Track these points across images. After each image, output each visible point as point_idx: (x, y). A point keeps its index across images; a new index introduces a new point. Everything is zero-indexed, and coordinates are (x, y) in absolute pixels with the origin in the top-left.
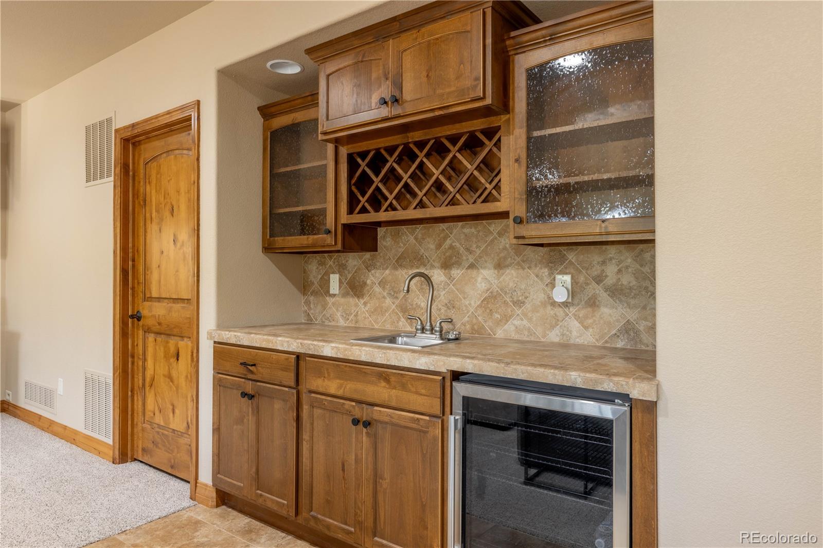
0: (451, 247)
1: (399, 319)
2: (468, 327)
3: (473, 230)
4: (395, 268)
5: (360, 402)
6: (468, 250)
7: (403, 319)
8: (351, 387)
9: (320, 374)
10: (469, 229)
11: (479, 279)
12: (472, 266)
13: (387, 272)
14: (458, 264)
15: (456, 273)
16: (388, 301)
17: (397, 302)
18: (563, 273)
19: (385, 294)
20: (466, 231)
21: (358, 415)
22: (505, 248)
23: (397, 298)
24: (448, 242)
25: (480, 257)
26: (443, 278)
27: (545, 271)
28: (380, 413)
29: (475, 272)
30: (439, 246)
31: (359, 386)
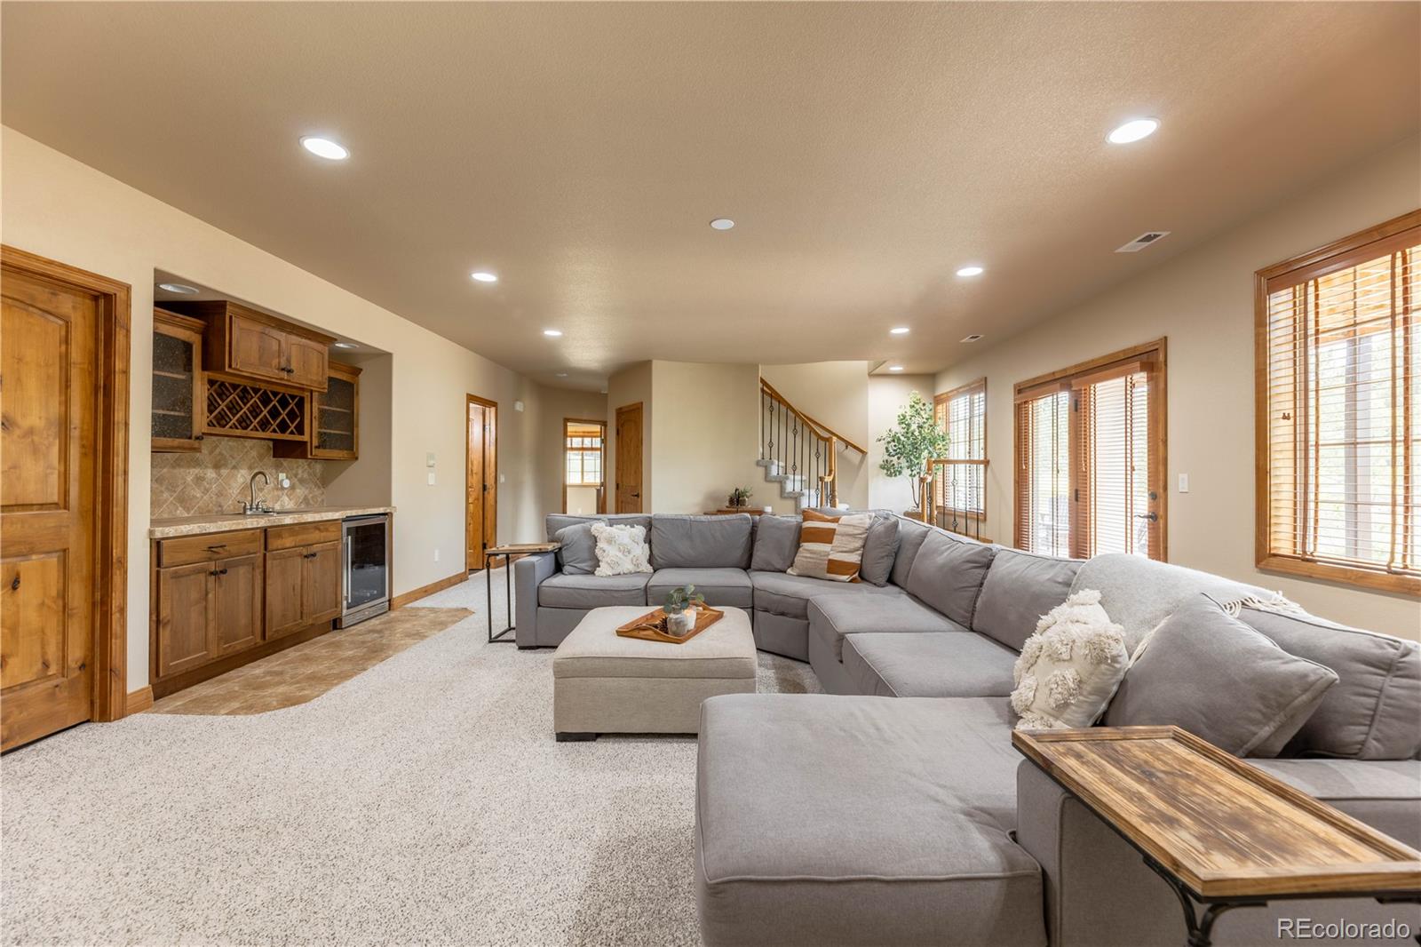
0: (220, 454)
1: (177, 509)
2: (232, 507)
3: (235, 444)
4: (174, 467)
5: (303, 546)
6: (231, 456)
7: (180, 508)
8: (300, 539)
9: (279, 536)
10: (232, 443)
11: (239, 476)
12: (234, 467)
13: (165, 470)
14: (225, 465)
15: (224, 472)
16: (166, 495)
17: (175, 495)
18: (282, 472)
19: (163, 489)
20: (230, 443)
21: (305, 553)
22: (253, 457)
23: (175, 492)
24: (217, 451)
25: (240, 462)
26: (214, 475)
27: (274, 471)
28: (315, 548)
29: (236, 472)
30: (211, 453)
31: (305, 536)
